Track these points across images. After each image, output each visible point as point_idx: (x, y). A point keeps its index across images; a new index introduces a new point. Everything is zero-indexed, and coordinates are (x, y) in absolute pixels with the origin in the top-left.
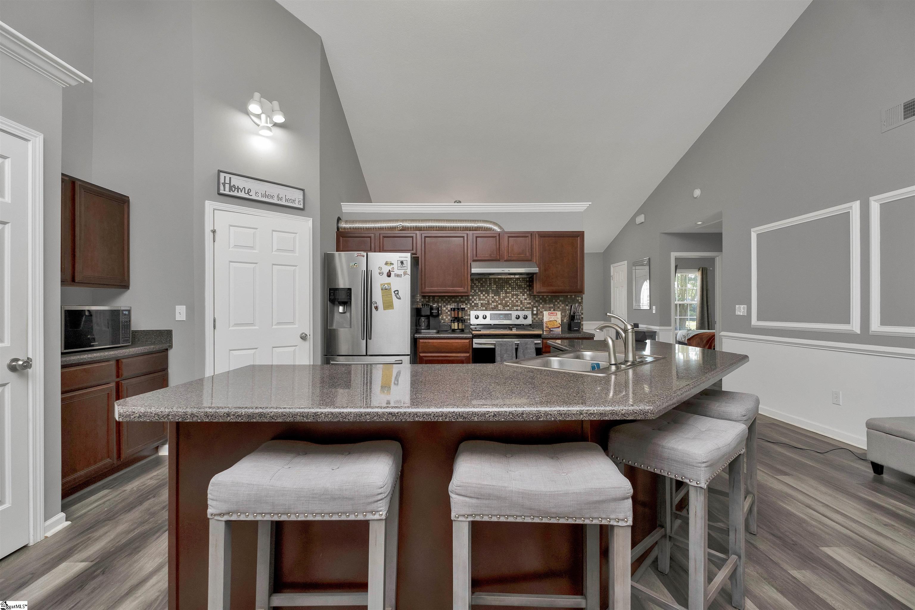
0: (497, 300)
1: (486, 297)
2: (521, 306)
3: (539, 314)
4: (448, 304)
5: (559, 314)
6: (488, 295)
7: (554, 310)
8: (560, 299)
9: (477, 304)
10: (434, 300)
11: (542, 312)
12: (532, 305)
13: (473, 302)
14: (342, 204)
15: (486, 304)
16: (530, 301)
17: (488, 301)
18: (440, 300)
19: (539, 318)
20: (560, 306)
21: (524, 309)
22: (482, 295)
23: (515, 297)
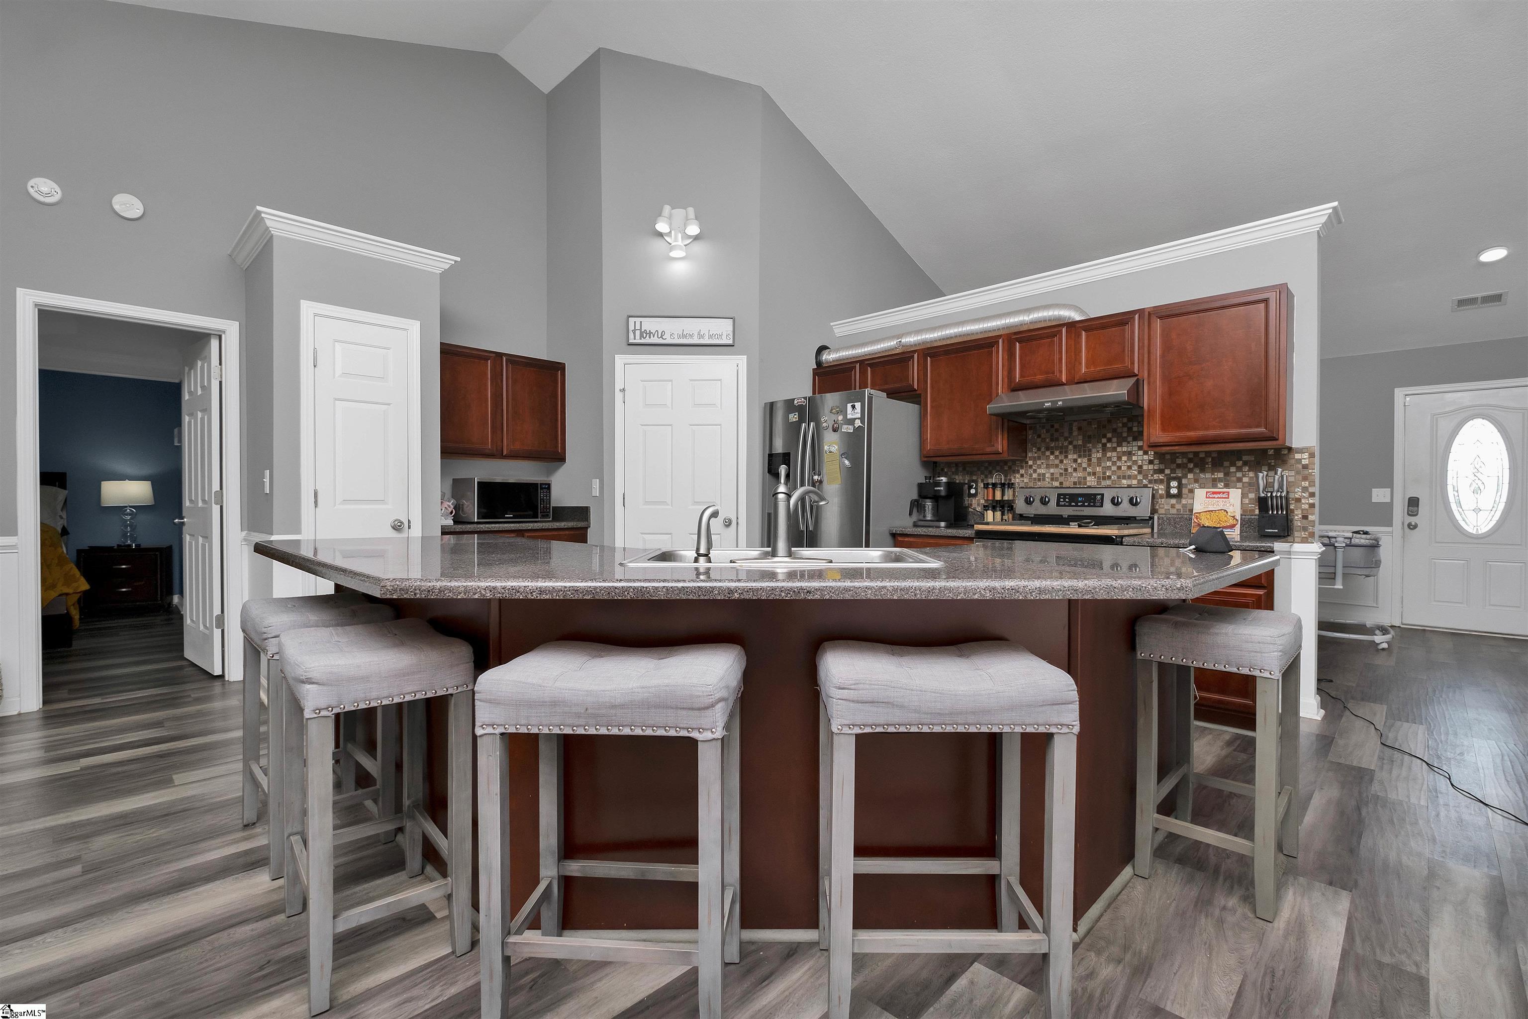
0: (1084, 465)
1: (1061, 461)
2: (1140, 477)
3: (1184, 496)
4: (989, 476)
5: (1235, 494)
6: (1066, 457)
7: (1227, 486)
8: (1245, 458)
9: (1044, 475)
10: (964, 469)
11: (1191, 491)
12: (1166, 475)
13: (1035, 471)
14: (832, 324)
15: (1061, 474)
16: (1162, 467)
17: (1066, 470)
18: (975, 469)
19: (1184, 506)
20: (1244, 476)
21: (1147, 485)
22: (1052, 457)
23: (1124, 458)
